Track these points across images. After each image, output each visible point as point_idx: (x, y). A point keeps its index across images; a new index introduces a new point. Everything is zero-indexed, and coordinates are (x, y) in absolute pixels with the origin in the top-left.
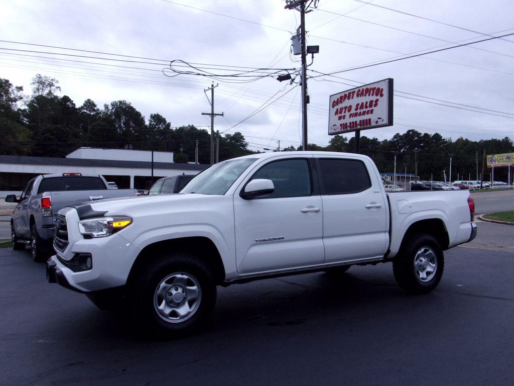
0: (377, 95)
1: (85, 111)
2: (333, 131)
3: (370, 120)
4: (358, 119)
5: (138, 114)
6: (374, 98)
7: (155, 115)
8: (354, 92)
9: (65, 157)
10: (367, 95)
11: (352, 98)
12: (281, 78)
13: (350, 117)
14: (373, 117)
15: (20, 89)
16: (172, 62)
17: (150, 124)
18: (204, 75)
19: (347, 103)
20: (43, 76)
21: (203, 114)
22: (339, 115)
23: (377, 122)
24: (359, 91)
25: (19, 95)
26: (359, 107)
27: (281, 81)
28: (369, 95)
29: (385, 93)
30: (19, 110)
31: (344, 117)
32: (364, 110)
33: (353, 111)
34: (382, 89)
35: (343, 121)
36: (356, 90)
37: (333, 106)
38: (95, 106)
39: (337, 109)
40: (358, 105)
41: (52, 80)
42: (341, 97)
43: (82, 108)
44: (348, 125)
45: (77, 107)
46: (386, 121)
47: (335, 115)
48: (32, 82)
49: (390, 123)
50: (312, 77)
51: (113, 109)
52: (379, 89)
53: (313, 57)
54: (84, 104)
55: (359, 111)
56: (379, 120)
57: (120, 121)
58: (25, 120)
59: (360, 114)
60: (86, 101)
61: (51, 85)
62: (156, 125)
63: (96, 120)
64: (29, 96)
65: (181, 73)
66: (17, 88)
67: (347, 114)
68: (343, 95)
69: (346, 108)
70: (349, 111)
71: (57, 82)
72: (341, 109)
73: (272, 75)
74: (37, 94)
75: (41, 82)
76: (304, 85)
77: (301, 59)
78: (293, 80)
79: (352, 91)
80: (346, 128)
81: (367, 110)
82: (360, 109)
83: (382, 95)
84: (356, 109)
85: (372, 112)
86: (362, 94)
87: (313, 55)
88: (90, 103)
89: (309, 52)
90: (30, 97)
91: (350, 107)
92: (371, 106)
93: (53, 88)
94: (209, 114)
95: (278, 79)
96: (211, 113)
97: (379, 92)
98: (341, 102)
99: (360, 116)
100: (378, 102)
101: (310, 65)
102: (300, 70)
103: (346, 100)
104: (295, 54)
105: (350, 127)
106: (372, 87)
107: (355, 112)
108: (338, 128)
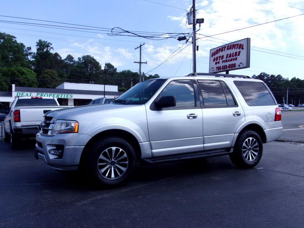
0: (239, 48)
1: (67, 61)
2: (212, 71)
3: (235, 64)
4: (228, 64)
5: (97, 63)
6: (238, 50)
7: (108, 63)
8: (225, 47)
9: (56, 88)
10: (234, 48)
11: (224, 51)
12: (180, 39)
13: (222, 63)
14: (237, 62)
15: (30, 48)
17: (105, 69)
19: (220, 54)
20: (43, 41)
21: (134, 62)
22: (216, 61)
23: (239, 66)
25: (29, 52)
27: (180, 41)
29: (245, 47)
30: (30, 61)
31: (219, 63)
32: (232, 58)
33: (224, 59)
34: (243, 45)
35: (218, 65)
36: (227, 46)
37: (212, 56)
38: (73, 58)
39: (215, 58)
40: (228, 55)
41: (48, 43)
42: (217, 50)
43: (66, 59)
44: (221, 67)
46: (245, 65)
47: (213, 61)
48: (36, 44)
49: (248, 66)
51: (83, 60)
52: (241, 44)
53: (200, 26)
55: (228, 59)
56: (240, 64)
57: (87, 67)
60: (68, 56)
61: (48, 46)
62: (109, 69)
63: (74, 67)
66: (28, 48)
67: (221, 61)
69: (220, 57)
70: (222, 59)
71: (51, 44)
72: (217, 58)
73: (174, 37)
76: (194, 42)
77: (193, 27)
78: (187, 40)
80: (220, 70)
81: (233, 58)
82: (229, 58)
83: (243, 49)
85: (236, 59)
86: (230, 48)
88: (70, 57)
90: (36, 53)
91: (223, 56)
92: (236, 55)
93: (49, 48)
95: (178, 39)
96: (139, 62)
97: (241, 46)
98: (217, 53)
99: (229, 62)
100: (240, 53)
101: (198, 31)
102: (192, 34)
103: (220, 52)
104: (189, 24)
105: (223, 69)
106: (237, 43)
107: (226, 59)
108: (215, 70)
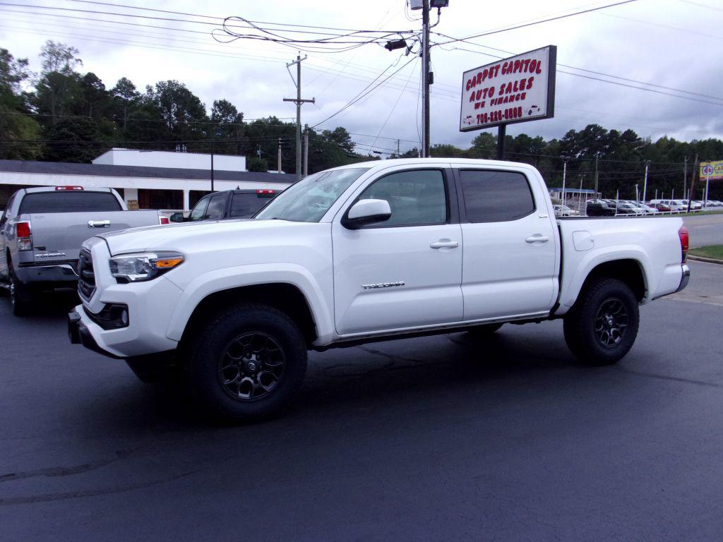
0: (531, 71)
1: (119, 95)
2: (466, 126)
3: (520, 108)
4: (503, 108)
5: (195, 101)
6: (527, 75)
7: (220, 101)
8: (497, 68)
9: (91, 163)
10: (518, 70)
11: (496, 75)
12: (391, 46)
13: (491, 105)
14: (525, 105)
15: (24, 62)
16: (226, 20)
17: (214, 115)
18: (275, 40)
19: (487, 83)
20: (56, 43)
21: (285, 100)
22: (476, 101)
23: (530, 112)
24: (506, 65)
25: (23, 71)
26: (505, 89)
27: (390, 50)
28: (520, 71)
29: (544, 67)
30: (24, 93)
31: (483, 105)
32: (513, 93)
33: (496, 96)
34: (540, 62)
35: (481, 111)
36: (502, 64)
37: (468, 88)
38: (134, 88)
39: (474, 93)
40: (503, 86)
41: (70, 49)
42: (480, 75)
43: (115, 90)
44: (489, 116)
45: (108, 88)
46: (543, 111)
47: (470, 101)
48: (40, 52)
49: (550, 113)
50: (438, 44)
51: (159, 92)
52: (534, 61)
53: (439, 14)
54: (117, 85)
55: (504, 96)
56: (532, 109)
57: (169, 111)
58: (33, 110)
59: (506, 101)
60: (119, 81)
61: (68, 56)
62: (223, 116)
63: (136, 109)
64: (37, 73)
65: (240, 36)
66: (20, 61)
67: (488, 100)
68: (482, 71)
69: (486, 90)
70: (490, 95)
71: (77, 52)
72: (479, 92)
73: (377, 41)
74: (49, 70)
75: (54, 52)
76: (426, 56)
77: (422, 16)
78: (409, 49)
79: (495, 65)
80: (486, 121)
81: (516, 94)
82: (506, 93)
83: (539, 72)
84: (501, 93)
85: (523, 96)
86: (509, 70)
87: (439, 10)
88: (126, 83)
89: (433, 5)
90: (39, 74)
91: (493, 89)
92: (522, 88)
93: (71, 60)
94: (294, 100)
95: (386, 47)
96: (296, 98)
97: (534, 66)
98: (479, 82)
99: (506, 104)
100: (533, 82)
101: (436, 25)
102: (420, 34)
103: (487, 78)
104: (412, 9)
105: (492, 120)
106: (525, 58)
107: (499, 97)
108: (473, 121)
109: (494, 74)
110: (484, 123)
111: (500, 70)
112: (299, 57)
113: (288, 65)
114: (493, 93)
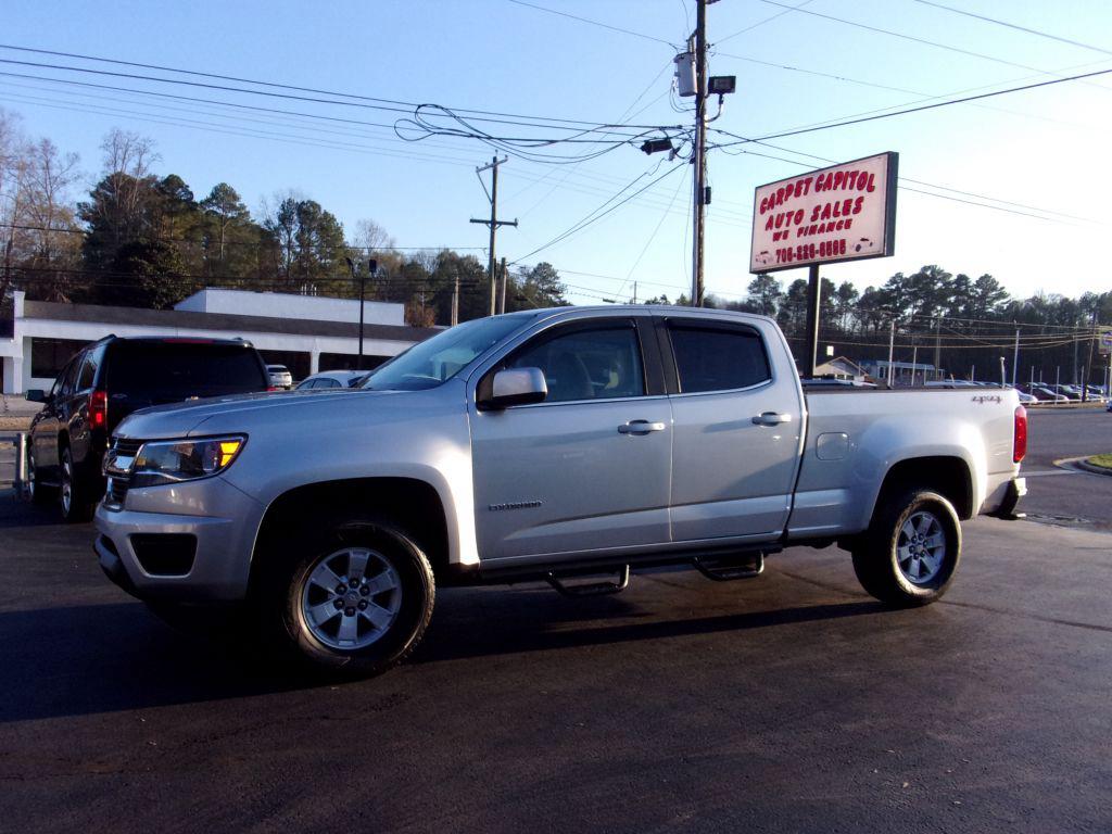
0: (860, 187)
1: (215, 208)
2: (760, 265)
3: (843, 242)
4: (817, 240)
6: (854, 194)
8: (808, 182)
9: (173, 309)
10: (840, 186)
11: (806, 193)
12: (649, 147)
13: (799, 235)
14: (850, 237)
19: (792, 204)
20: (124, 130)
21: (472, 221)
22: (775, 230)
23: (858, 248)
24: (821, 178)
26: (820, 213)
27: (648, 153)
28: (844, 188)
29: (880, 182)
31: (786, 235)
32: (832, 219)
33: (806, 222)
34: (872, 176)
35: (782, 244)
36: (816, 177)
37: (763, 210)
38: (236, 198)
39: (771, 218)
40: (817, 209)
41: (145, 139)
42: (781, 192)
43: (208, 201)
44: (795, 251)
45: (198, 198)
46: (878, 246)
47: (766, 230)
49: (888, 249)
50: (718, 146)
52: (864, 175)
53: (721, 102)
54: (212, 194)
55: (819, 222)
56: (862, 244)
59: (822, 230)
60: (215, 188)
61: (142, 150)
63: (238, 228)
67: (793, 228)
68: (784, 186)
69: (790, 214)
70: (797, 222)
71: (155, 143)
72: (781, 217)
74: (112, 170)
76: (698, 160)
77: (694, 106)
78: (675, 152)
79: (804, 178)
80: (790, 260)
81: (837, 220)
82: (822, 219)
83: (871, 189)
84: (814, 218)
85: (848, 224)
86: (828, 186)
87: (721, 97)
88: (225, 191)
89: (711, 90)
91: (801, 213)
92: (846, 212)
93: (145, 156)
94: (486, 222)
95: (643, 148)
96: (490, 219)
97: (865, 181)
98: (780, 202)
99: (821, 234)
100: (862, 204)
101: (715, 118)
102: (692, 130)
103: (792, 197)
104: (682, 95)
105: (799, 257)
106: (851, 169)
107: (810, 224)
108: (771, 259)
109: (803, 191)
110: (787, 262)
111: (812, 186)
112: (495, 159)
113: (478, 170)
114: (801, 219)
